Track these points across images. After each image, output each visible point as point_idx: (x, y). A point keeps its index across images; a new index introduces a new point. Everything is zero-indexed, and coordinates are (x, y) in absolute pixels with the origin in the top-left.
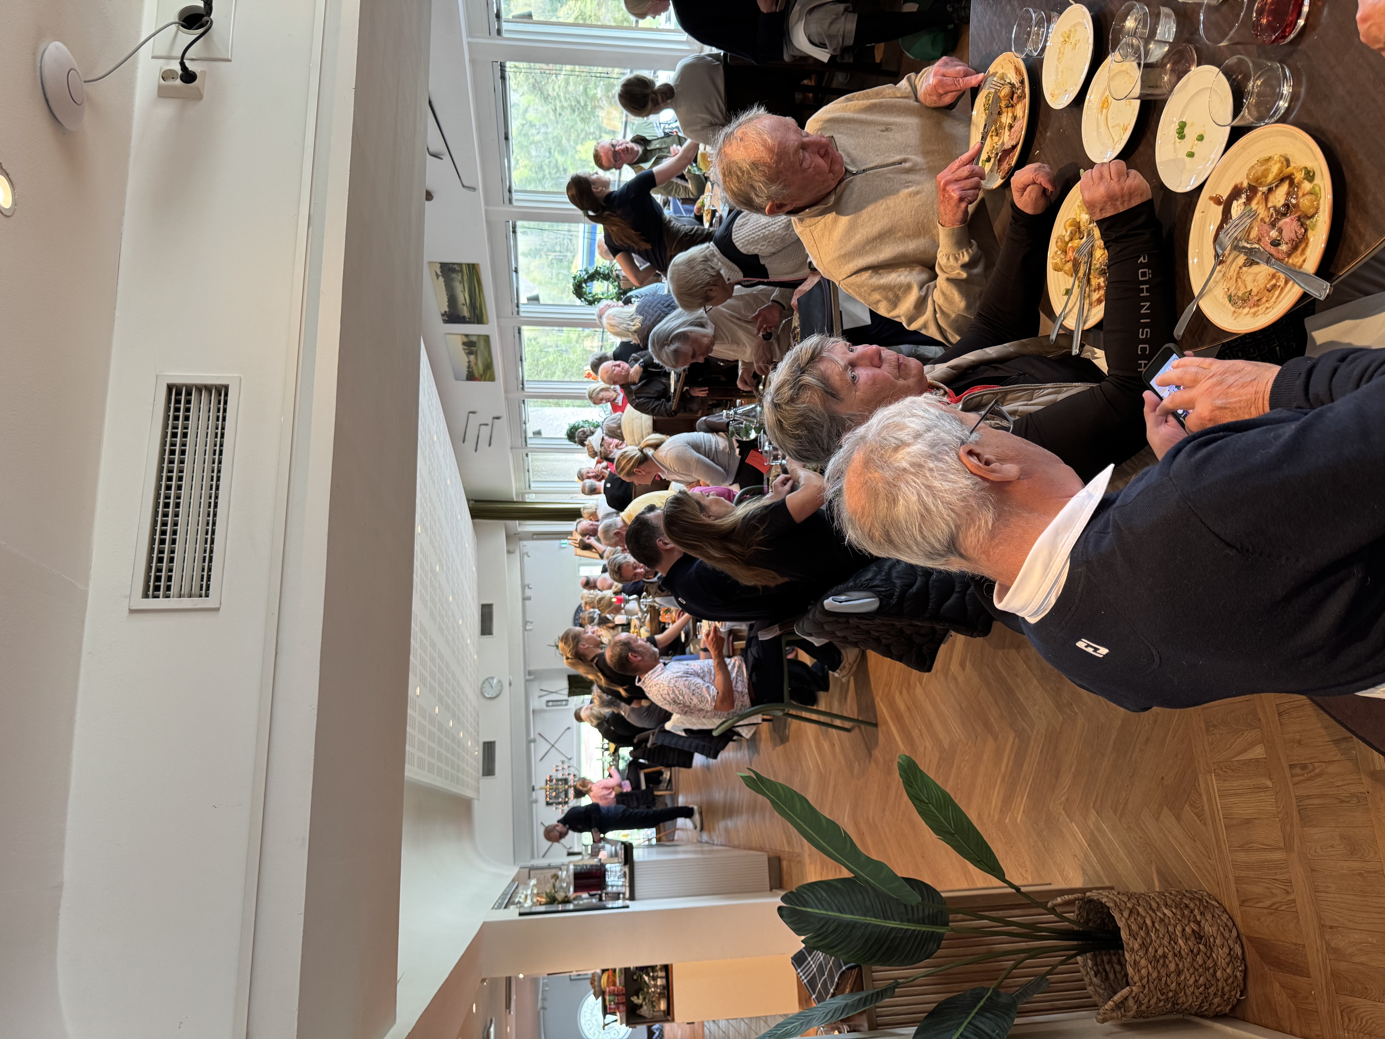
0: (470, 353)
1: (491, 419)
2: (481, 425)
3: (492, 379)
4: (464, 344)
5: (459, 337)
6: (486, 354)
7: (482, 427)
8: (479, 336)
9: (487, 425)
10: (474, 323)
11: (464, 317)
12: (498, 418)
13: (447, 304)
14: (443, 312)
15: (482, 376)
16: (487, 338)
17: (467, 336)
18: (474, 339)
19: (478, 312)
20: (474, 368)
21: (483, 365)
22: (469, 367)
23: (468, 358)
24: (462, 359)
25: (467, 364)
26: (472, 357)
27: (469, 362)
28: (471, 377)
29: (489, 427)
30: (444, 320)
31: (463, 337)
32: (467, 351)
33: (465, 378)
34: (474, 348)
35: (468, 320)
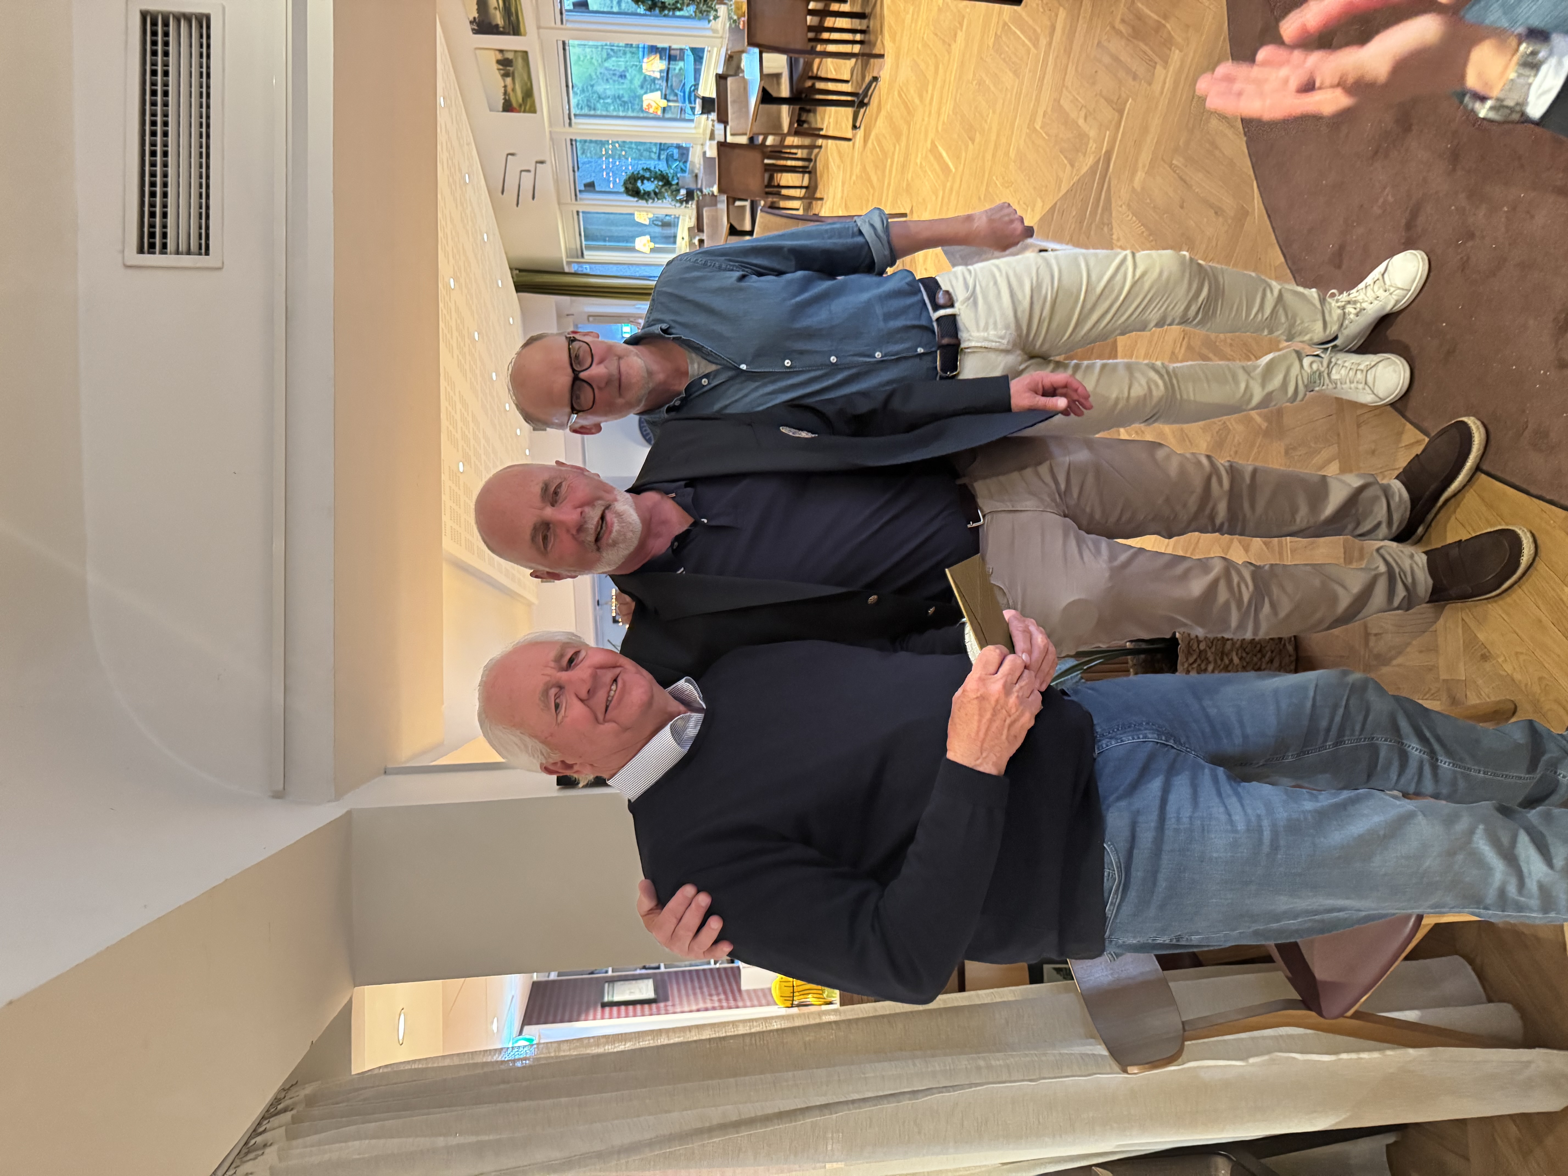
0: (506, 75)
1: (534, 164)
2: (521, 171)
3: (533, 110)
4: (498, 62)
5: (492, 53)
6: (526, 77)
7: (523, 173)
8: (516, 51)
9: (529, 171)
10: (508, 34)
11: (497, 25)
12: (542, 162)
13: (476, 7)
14: (471, 18)
15: (520, 106)
16: (525, 55)
18: (510, 56)
19: (513, 18)
20: (512, 95)
21: (522, 92)
22: (505, 93)
23: (504, 81)
24: (497, 82)
25: (502, 90)
26: (509, 80)
27: (505, 87)
28: (508, 107)
30: (473, 30)
31: (497, 53)
32: (502, 72)
33: (501, 109)
34: (511, 69)
35: (502, 30)
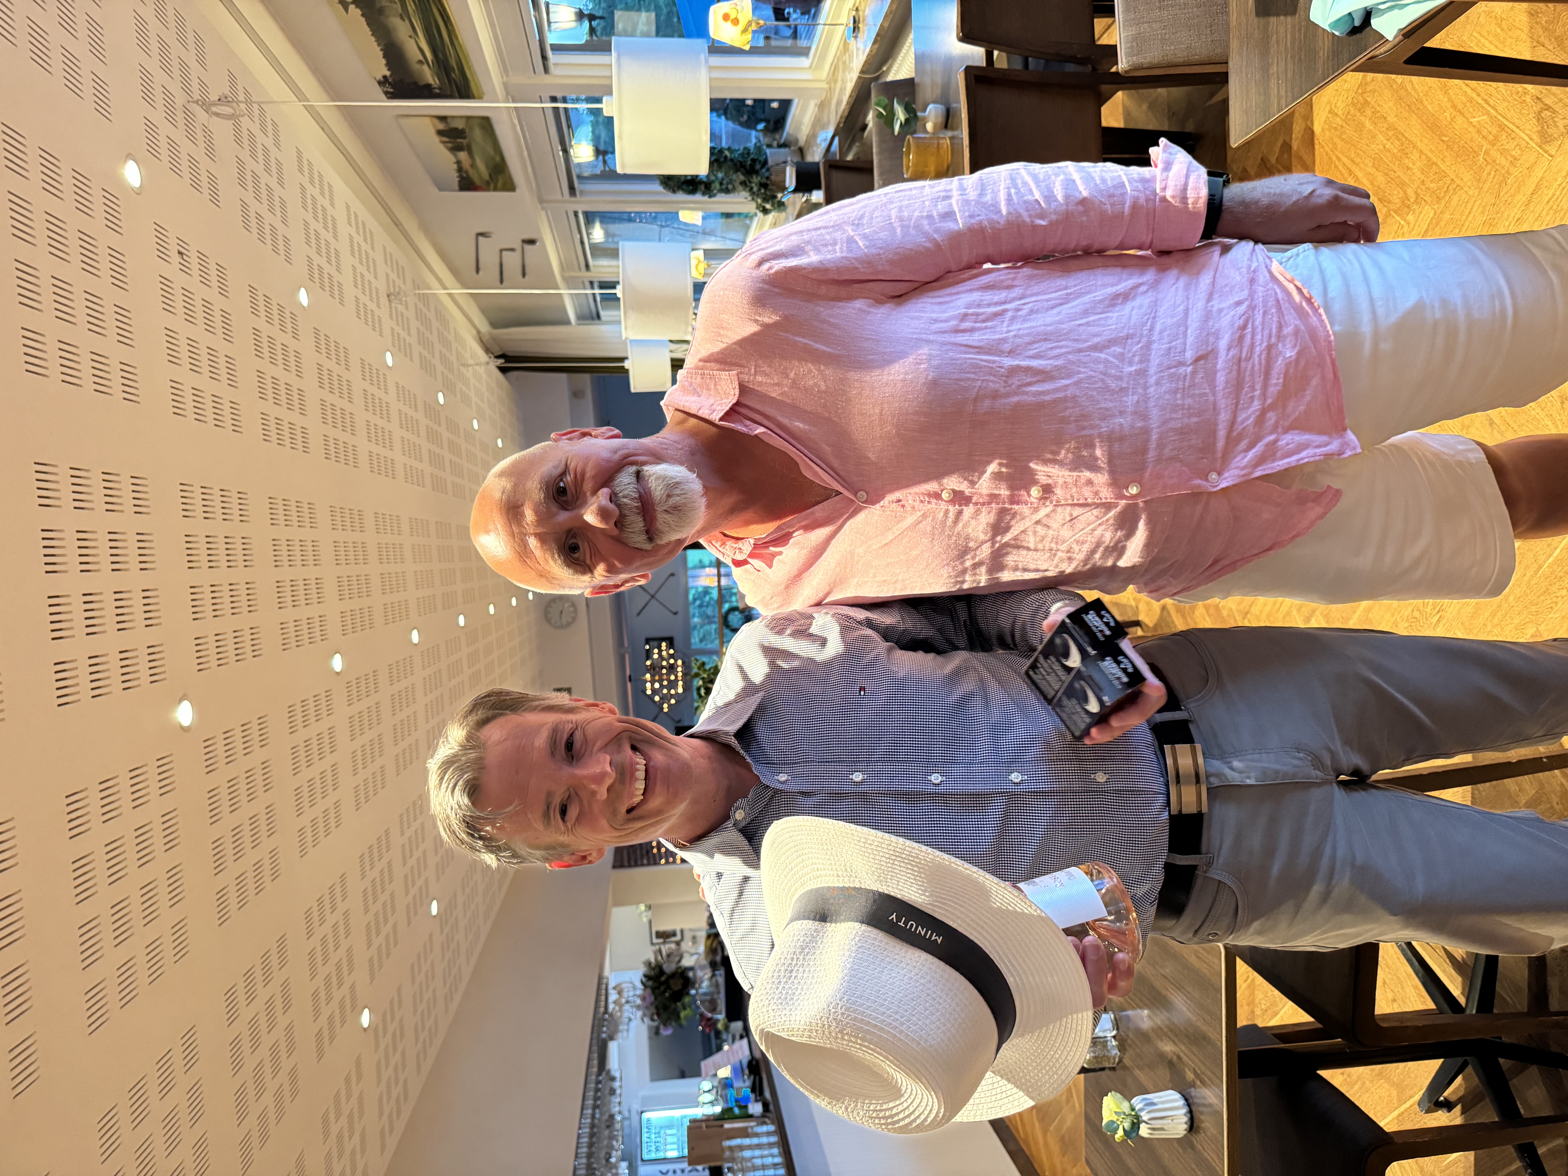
0: (455, 149)
1: (520, 243)
2: (501, 251)
3: (509, 186)
4: (440, 133)
5: (427, 120)
6: (490, 150)
7: (504, 253)
8: (468, 118)
9: (512, 250)
10: (451, 96)
11: (428, 86)
12: (532, 242)
13: (384, 61)
14: (379, 77)
15: (488, 183)
16: (486, 123)
17: (443, 119)
18: (460, 125)
19: (455, 75)
20: (471, 172)
21: (487, 166)
22: (460, 170)
23: (456, 156)
24: (444, 158)
25: (455, 166)
26: (463, 155)
27: (458, 162)
28: (467, 184)
29: (518, 253)
30: (386, 93)
31: (436, 121)
32: (449, 145)
33: (457, 188)
34: (465, 142)
35: (437, 91)
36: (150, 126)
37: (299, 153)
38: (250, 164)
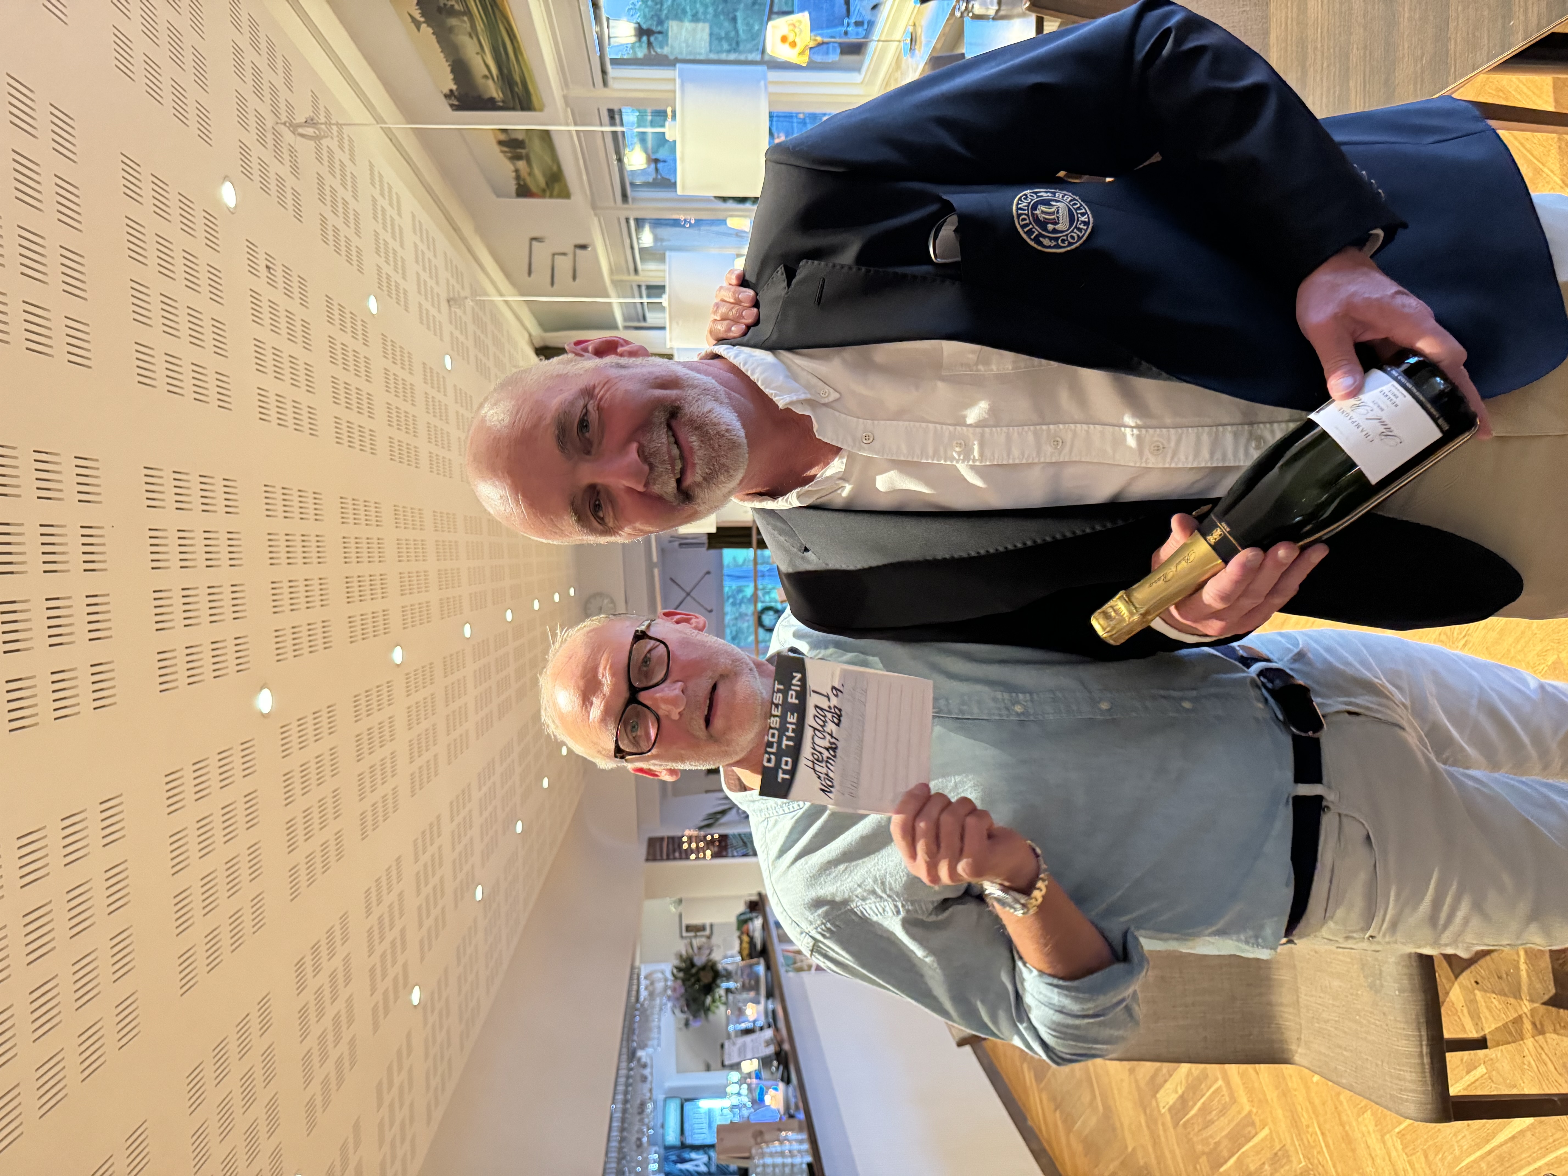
0: (516, 158)
1: (572, 248)
2: (554, 255)
3: (565, 194)
7: (556, 257)
8: (529, 131)
9: (564, 254)
10: (513, 109)
11: (492, 100)
12: (583, 247)
13: (451, 76)
15: (544, 191)
16: (545, 135)
17: (504, 131)
18: (520, 137)
19: (519, 89)
21: (544, 175)
22: (518, 177)
23: (514, 165)
24: (503, 166)
25: (514, 174)
26: (521, 164)
27: (517, 171)
28: (523, 191)
30: (452, 106)
31: (498, 133)
32: (509, 155)
33: (514, 194)
34: (523, 151)
35: (501, 104)
36: (244, 150)
37: (371, 166)
38: (329, 180)
